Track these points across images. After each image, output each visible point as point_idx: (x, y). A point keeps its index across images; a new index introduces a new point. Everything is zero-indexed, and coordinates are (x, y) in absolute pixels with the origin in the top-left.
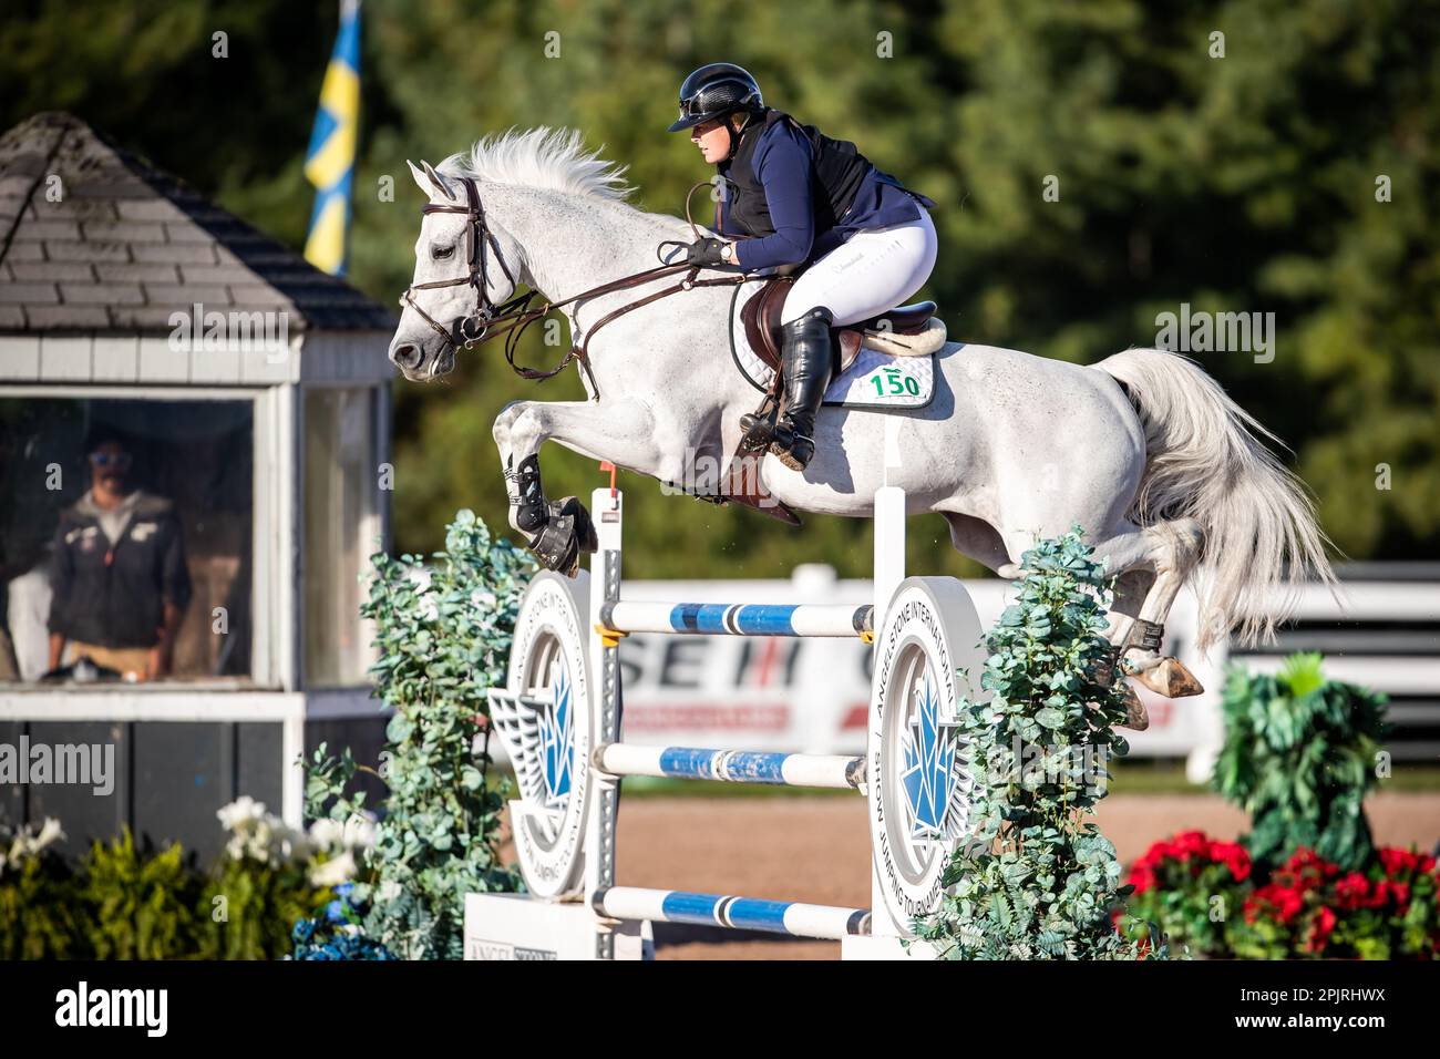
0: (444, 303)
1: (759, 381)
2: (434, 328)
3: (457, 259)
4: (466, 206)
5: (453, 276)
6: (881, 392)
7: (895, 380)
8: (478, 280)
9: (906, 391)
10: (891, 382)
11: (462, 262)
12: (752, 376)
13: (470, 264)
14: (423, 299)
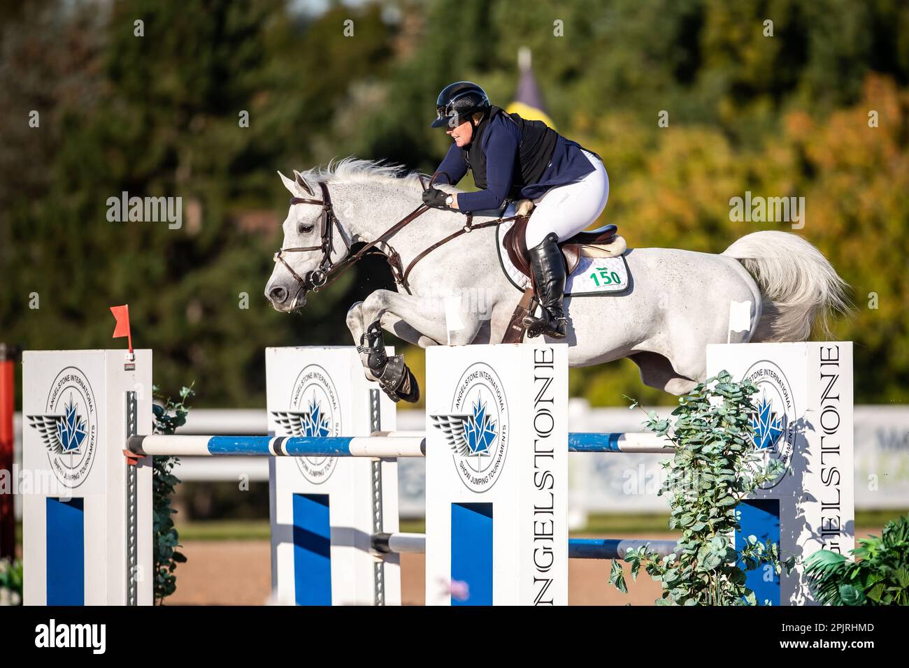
0: (303, 262)
1: (520, 285)
2: (295, 278)
3: (315, 234)
4: (322, 200)
5: (311, 245)
6: (598, 284)
7: (605, 275)
8: (327, 248)
9: (613, 282)
10: (603, 277)
11: (317, 236)
12: (516, 282)
13: (323, 238)
14: (289, 258)
